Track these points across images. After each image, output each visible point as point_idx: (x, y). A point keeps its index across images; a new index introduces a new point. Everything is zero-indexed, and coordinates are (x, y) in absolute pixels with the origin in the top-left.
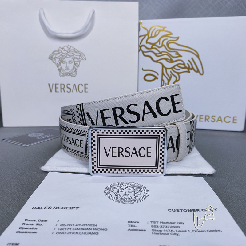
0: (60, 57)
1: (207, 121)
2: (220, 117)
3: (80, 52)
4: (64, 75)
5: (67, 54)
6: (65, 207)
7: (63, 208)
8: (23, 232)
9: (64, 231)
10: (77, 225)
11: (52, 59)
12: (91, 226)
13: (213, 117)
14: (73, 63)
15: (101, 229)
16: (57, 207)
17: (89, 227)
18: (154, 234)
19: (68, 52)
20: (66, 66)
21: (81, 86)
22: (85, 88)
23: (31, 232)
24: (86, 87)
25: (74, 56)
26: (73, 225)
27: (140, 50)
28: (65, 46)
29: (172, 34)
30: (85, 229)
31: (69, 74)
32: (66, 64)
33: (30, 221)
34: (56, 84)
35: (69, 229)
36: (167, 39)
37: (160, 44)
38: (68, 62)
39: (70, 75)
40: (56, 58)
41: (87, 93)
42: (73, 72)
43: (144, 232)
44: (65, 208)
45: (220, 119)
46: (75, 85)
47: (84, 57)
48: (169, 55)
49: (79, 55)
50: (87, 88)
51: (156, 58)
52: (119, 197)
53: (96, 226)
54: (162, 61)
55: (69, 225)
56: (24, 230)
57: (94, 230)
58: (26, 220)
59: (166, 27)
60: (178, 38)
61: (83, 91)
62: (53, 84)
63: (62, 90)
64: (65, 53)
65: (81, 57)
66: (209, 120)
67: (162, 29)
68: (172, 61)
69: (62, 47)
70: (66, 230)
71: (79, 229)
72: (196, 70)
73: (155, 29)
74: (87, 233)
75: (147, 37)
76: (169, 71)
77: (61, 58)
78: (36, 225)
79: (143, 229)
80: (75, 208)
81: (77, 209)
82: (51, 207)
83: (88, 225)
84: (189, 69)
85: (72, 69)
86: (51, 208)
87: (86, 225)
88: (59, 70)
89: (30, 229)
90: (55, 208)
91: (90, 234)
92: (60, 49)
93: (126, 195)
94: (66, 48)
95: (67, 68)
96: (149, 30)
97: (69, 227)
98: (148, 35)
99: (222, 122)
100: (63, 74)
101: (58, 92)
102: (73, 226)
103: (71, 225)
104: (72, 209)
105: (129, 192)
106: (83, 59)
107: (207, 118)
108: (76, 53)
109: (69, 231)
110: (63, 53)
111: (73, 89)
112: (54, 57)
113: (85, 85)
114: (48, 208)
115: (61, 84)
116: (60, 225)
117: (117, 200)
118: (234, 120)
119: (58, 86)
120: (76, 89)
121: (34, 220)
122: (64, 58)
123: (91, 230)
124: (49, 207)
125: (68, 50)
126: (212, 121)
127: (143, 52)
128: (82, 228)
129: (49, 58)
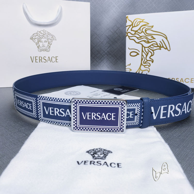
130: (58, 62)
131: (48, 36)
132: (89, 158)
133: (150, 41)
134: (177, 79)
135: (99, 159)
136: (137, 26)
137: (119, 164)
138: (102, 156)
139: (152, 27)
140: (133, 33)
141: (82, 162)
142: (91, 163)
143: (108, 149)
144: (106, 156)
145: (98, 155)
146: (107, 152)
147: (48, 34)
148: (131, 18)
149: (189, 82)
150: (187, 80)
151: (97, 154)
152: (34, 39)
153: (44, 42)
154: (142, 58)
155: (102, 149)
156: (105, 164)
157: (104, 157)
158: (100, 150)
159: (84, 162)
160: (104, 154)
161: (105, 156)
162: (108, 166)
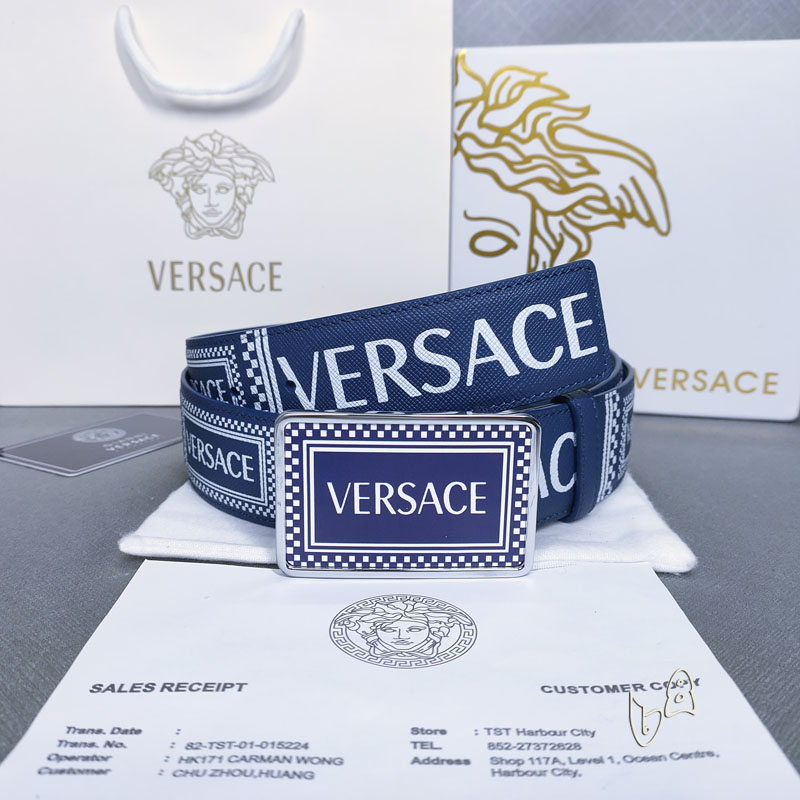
0: (186, 171)
1: (678, 387)
2: (722, 374)
3: (254, 153)
4: (200, 233)
5: (211, 162)
6: (200, 684)
7: (195, 687)
8: (62, 772)
9: (199, 766)
10: (243, 745)
11: (160, 177)
12: (287, 748)
13: (701, 375)
14: (232, 192)
15: (323, 761)
16: (172, 685)
17: (282, 753)
18: (497, 775)
19: (213, 155)
20: (207, 203)
21: (256, 268)
22: (272, 277)
23: (88, 771)
24: (276, 273)
25: (233, 167)
26: (227, 745)
27: (458, 148)
28: (202, 136)
29: (565, 96)
30: (269, 760)
31: (217, 229)
32: (206, 195)
33: (82, 731)
34: (173, 264)
35: (216, 760)
36: (549, 114)
37: (524, 130)
38: (214, 189)
39: (222, 233)
40: (175, 174)
41: (279, 293)
42: (232, 222)
43: (463, 766)
44: (202, 687)
45: (721, 381)
46: (237, 266)
47: (268, 171)
48: (556, 168)
49: (252, 163)
50: (278, 277)
51: (510, 179)
52: (380, 646)
53: (306, 746)
54: (532, 188)
55: (215, 745)
56: (65, 765)
57: (299, 762)
58: (69, 728)
59: (545, 74)
60: (585, 111)
61: (263, 286)
62: (164, 263)
63: (195, 282)
64: (205, 158)
65: (256, 172)
66: (685, 384)
67: (532, 78)
68: (564, 189)
69: (193, 138)
70: (207, 764)
71: (248, 758)
72: (646, 217)
73: (508, 79)
74: (275, 774)
75: (481, 106)
76: (554, 222)
77: (189, 174)
78: (105, 746)
79: (462, 758)
80: (232, 685)
81: (240, 690)
82: (154, 684)
83: (280, 743)
84: (622, 215)
85: (228, 214)
86: (153, 689)
87: (273, 743)
88: (185, 215)
89: (86, 758)
90: (167, 687)
91: (286, 778)
92: (188, 144)
93: (402, 641)
94: (207, 142)
95: (209, 208)
96: (487, 81)
97: (215, 752)
98: (486, 101)
99: (728, 390)
100: (199, 230)
101: (181, 289)
102: (230, 747)
103: (221, 745)
104: (223, 690)
105: (410, 629)
106: (264, 179)
107: (681, 376)
108: (242, 156)
109: (216, 765)
110: (197, 159)
111: (232, 280)
112: (166, 171)
113: (272, 265)
114: (143, 687)
115: (191, 265)
116: (185, 745)
117: (372, 659)
118: (767, 383)
120: (241, 280)
121: (96, 728)
122: (201, 176)
123: (289, 761)
124: (147, 686)
125: (214, 147)
126: (695, 388)
127: (468, 157)
128: (259, 755)
129: (150, 176)
130: (280, 290)
131: (236, 160)
147: (235, 151)
152: (169, 177)
153: (213, 193)
154: (533, 264)
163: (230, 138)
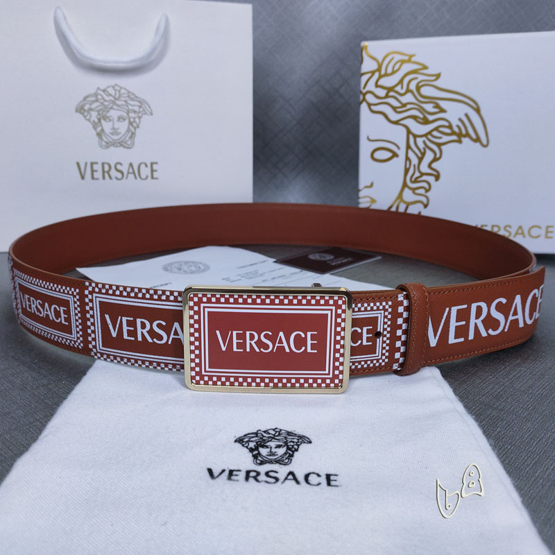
0: (98, 109)
3: (140, 98)
4: (108, 145)
5: (114, 103)
11: (82, 111)
14: (127, 121)
19: (115, 99)
20: (111, 127)
21: (143, 166)
22: (152, 171)
24: (154, 168)
25: (127, 106)
27: (363, 100)
28: (108, 87)
29: (426, 68)
31: (119, 143)
32: (111, 123)
34: (92, 164)
38: (116, 119)
39: (122, 145)
40: (92, 110)
41: (156, 180)
42: (127, 138)
46: (131, 165)
47: (148, 108)
48: (421, 110)
49: (139, 104)
50: (156, 171)
51: (394, 117)
54: (406, 122)
61: (147, 177)
62: (86, 164)
63: (106, 175)
64: (110, 100)
65: (141, 109)
67: (407, 58)
68: (426, 122)
69: (102, 88)
73: (392, 59)
75: (376, 75)
76: (420, 141)
77: (101, 109)
84: (460, 137)
85: (125, 133)
88: (99, 135)
92: (99, 92)
94: (111, 91)
95: (114, 131)
98: (380, 72)
100: (107, 143)
101: (97, 179)
106: (146, 113)
108: (132, 100)
110: (105, 101)
111: (128, 173)
112: (87, 107)
113: (152, 164)
115: (103, 164)
119: (98, 167)
120: (134, 173)
122: (108, 111)
125: (116, 93)
127: (369, 105)
129: (77, 111)
130: (157, 179)
131: (129, 102)
132: (243, 460)
133: (431, 118)
134: (508, 228)
135: (271, 462)
136: (394, 72)
137: (332, 478)
138: (281, 451)
139: (438, 76)
140: (382, 93)
141: (223, 471)
142: (247, 478)
143: (299, 432)
144: (293, 452)
145: (268, 450)
146: (296, 441)
148: (376, 50)
149: (539, 236)
150: (535, 232)
151: (267, 447)
152: (88, 112)
153: (115, 122)
154: (408, 166)
155: (283, 432)
156: (291, 477)
157: (288, 455)
158: (277, 434)
159: (227, 473)
160: (288, 446)
161: (291, 453)
162: (298, 482)
163: (126, 89)
